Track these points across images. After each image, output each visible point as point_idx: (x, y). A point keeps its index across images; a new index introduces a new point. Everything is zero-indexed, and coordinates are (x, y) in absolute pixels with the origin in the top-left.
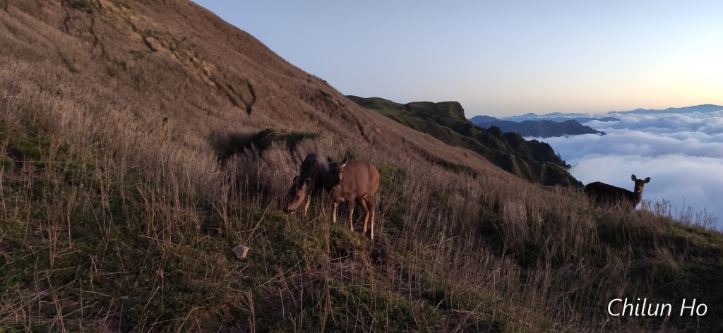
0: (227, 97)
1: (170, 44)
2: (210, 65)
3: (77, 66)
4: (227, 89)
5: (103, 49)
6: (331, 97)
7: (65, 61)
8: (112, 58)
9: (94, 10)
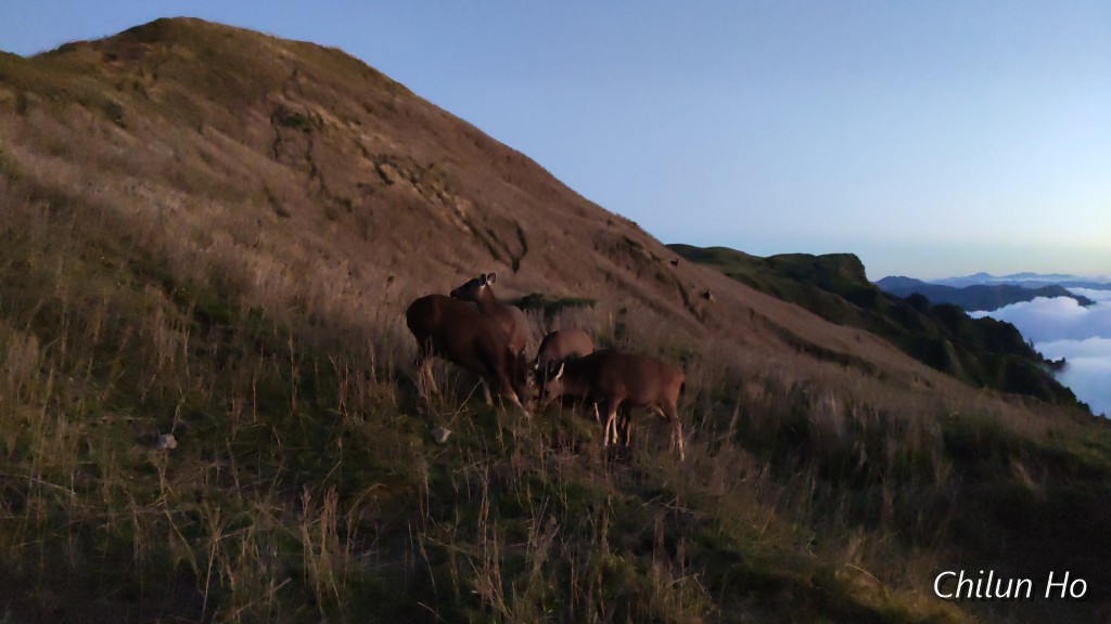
0: (486, 248)
1: (412, 174)
2: (465, 201)
3: (287, 207)
4: (486, 236)
5: (322, 182)
6: (641, 247)
8: (333, 192)
9: (313, 127)
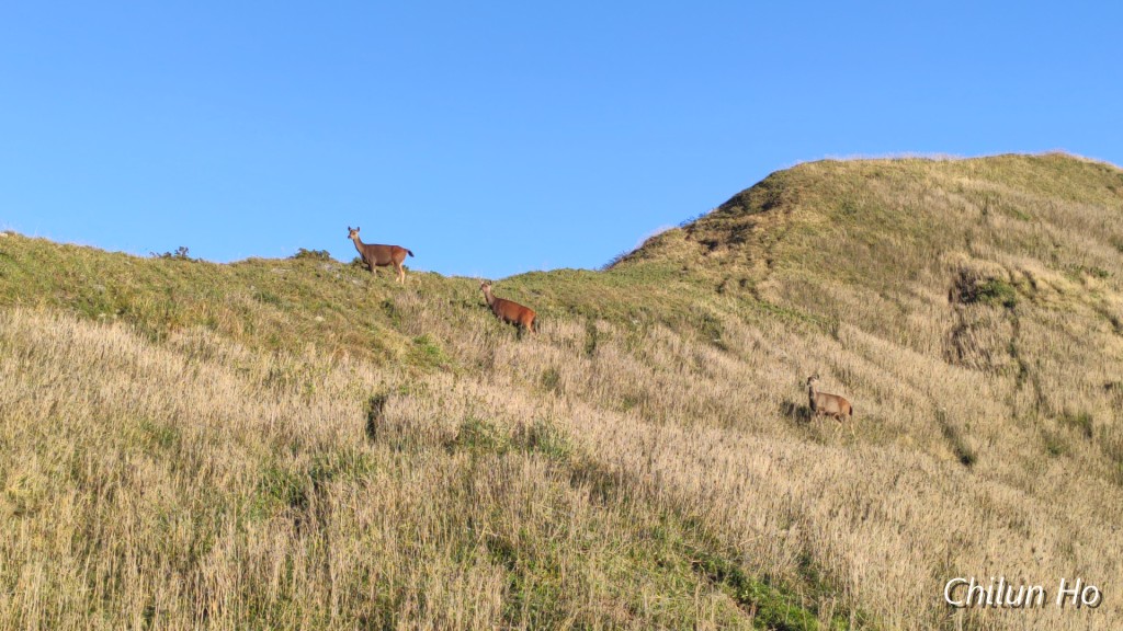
3: (972, 443)
5: (1038, 390)
7: (949, 433)
8: (1057, 406)
9: (1018, 296)
